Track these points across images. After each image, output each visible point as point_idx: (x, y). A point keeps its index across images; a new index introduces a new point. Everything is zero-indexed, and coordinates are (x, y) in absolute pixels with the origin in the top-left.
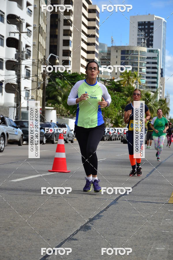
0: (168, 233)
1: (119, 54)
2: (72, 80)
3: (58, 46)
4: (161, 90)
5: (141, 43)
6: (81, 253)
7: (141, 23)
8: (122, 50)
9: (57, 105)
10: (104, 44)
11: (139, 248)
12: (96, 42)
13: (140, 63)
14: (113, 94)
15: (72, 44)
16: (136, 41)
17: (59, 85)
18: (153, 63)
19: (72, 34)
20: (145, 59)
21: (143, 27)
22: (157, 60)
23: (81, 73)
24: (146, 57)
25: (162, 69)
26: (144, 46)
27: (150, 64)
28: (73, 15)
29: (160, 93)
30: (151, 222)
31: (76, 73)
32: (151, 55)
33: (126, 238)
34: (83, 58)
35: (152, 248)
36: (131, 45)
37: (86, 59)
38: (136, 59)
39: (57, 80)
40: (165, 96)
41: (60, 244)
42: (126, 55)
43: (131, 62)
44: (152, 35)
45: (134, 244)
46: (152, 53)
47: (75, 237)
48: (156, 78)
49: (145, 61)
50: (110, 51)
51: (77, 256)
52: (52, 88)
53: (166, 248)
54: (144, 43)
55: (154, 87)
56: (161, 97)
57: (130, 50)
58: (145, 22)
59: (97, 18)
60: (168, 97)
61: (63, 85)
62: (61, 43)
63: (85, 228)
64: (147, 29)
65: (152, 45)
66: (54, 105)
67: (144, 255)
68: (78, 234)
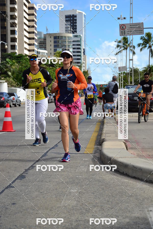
0: (81, 177)
1: (52, 39)
2: (19, 60)
3: (7, 34)
4: (84, 64)
5: (68, 30)
6: (16, 197)
7: (67, 16)
8: (55, 36)
9: (8, 78)
10: (41, 32)
11: (58, 191)
12: (35, 31)
13: (68, 45)
14: (49, 69)
15: (17, 33)
16: (64, 29)
17: (9, 64)
18: (77, 45)
19: (17, 26)
20: (72, 42)
21: (69, 19)
22: (80, 43)
23: (25, 54)
24: (72, 41)
25: (84, 49)
26: (70, 33)
27: (76, 45)
28: (17, 12)
29: (83, 67)
30: (70, 170)
31: (21, 54)
32: (76, 39)
33: (50, 183)
34: (26, 43)
35: (68, 190)
36: (61, 32)
37: (28, 44)
38: (65, 43)
39: (8, 60)
40: (87, 69)
41: (2, 191)
42: (57, 40)
43: (61, 45)
44: (76, 24)
45: (55, 188)
46: (76, 38)
47: (13, 185)
48: (80, 56)
49: (72, 43)
50: (46, 37)
51: (13, 200)
52: (4, 66)
53: (78, 190)
54: (70, 30)
55: (79, 63)
56: (84, 69)
57: (60, 36)
58: (70, 15)
59: (35, 13)
60: (90, 69)
61: (12, 63)
62: (9, 32)
63: (22, 177)
64: (72, 20)
65: (76, 32)
66: (6, 78)
67: (61, 197)
68: (15, 182)
